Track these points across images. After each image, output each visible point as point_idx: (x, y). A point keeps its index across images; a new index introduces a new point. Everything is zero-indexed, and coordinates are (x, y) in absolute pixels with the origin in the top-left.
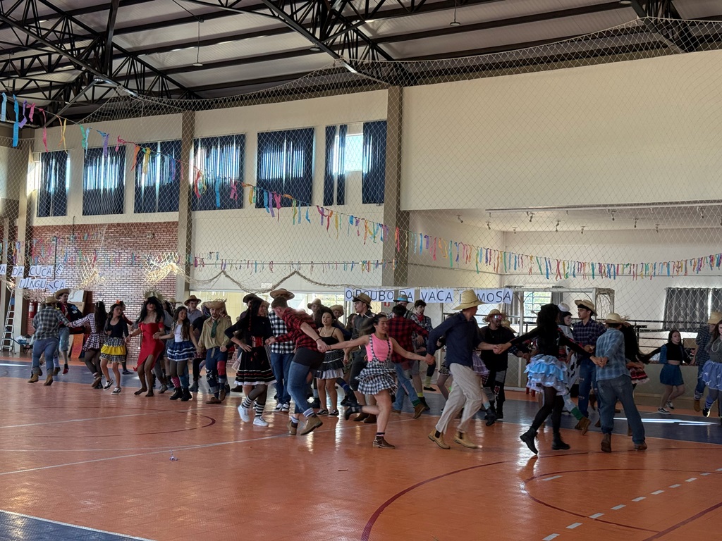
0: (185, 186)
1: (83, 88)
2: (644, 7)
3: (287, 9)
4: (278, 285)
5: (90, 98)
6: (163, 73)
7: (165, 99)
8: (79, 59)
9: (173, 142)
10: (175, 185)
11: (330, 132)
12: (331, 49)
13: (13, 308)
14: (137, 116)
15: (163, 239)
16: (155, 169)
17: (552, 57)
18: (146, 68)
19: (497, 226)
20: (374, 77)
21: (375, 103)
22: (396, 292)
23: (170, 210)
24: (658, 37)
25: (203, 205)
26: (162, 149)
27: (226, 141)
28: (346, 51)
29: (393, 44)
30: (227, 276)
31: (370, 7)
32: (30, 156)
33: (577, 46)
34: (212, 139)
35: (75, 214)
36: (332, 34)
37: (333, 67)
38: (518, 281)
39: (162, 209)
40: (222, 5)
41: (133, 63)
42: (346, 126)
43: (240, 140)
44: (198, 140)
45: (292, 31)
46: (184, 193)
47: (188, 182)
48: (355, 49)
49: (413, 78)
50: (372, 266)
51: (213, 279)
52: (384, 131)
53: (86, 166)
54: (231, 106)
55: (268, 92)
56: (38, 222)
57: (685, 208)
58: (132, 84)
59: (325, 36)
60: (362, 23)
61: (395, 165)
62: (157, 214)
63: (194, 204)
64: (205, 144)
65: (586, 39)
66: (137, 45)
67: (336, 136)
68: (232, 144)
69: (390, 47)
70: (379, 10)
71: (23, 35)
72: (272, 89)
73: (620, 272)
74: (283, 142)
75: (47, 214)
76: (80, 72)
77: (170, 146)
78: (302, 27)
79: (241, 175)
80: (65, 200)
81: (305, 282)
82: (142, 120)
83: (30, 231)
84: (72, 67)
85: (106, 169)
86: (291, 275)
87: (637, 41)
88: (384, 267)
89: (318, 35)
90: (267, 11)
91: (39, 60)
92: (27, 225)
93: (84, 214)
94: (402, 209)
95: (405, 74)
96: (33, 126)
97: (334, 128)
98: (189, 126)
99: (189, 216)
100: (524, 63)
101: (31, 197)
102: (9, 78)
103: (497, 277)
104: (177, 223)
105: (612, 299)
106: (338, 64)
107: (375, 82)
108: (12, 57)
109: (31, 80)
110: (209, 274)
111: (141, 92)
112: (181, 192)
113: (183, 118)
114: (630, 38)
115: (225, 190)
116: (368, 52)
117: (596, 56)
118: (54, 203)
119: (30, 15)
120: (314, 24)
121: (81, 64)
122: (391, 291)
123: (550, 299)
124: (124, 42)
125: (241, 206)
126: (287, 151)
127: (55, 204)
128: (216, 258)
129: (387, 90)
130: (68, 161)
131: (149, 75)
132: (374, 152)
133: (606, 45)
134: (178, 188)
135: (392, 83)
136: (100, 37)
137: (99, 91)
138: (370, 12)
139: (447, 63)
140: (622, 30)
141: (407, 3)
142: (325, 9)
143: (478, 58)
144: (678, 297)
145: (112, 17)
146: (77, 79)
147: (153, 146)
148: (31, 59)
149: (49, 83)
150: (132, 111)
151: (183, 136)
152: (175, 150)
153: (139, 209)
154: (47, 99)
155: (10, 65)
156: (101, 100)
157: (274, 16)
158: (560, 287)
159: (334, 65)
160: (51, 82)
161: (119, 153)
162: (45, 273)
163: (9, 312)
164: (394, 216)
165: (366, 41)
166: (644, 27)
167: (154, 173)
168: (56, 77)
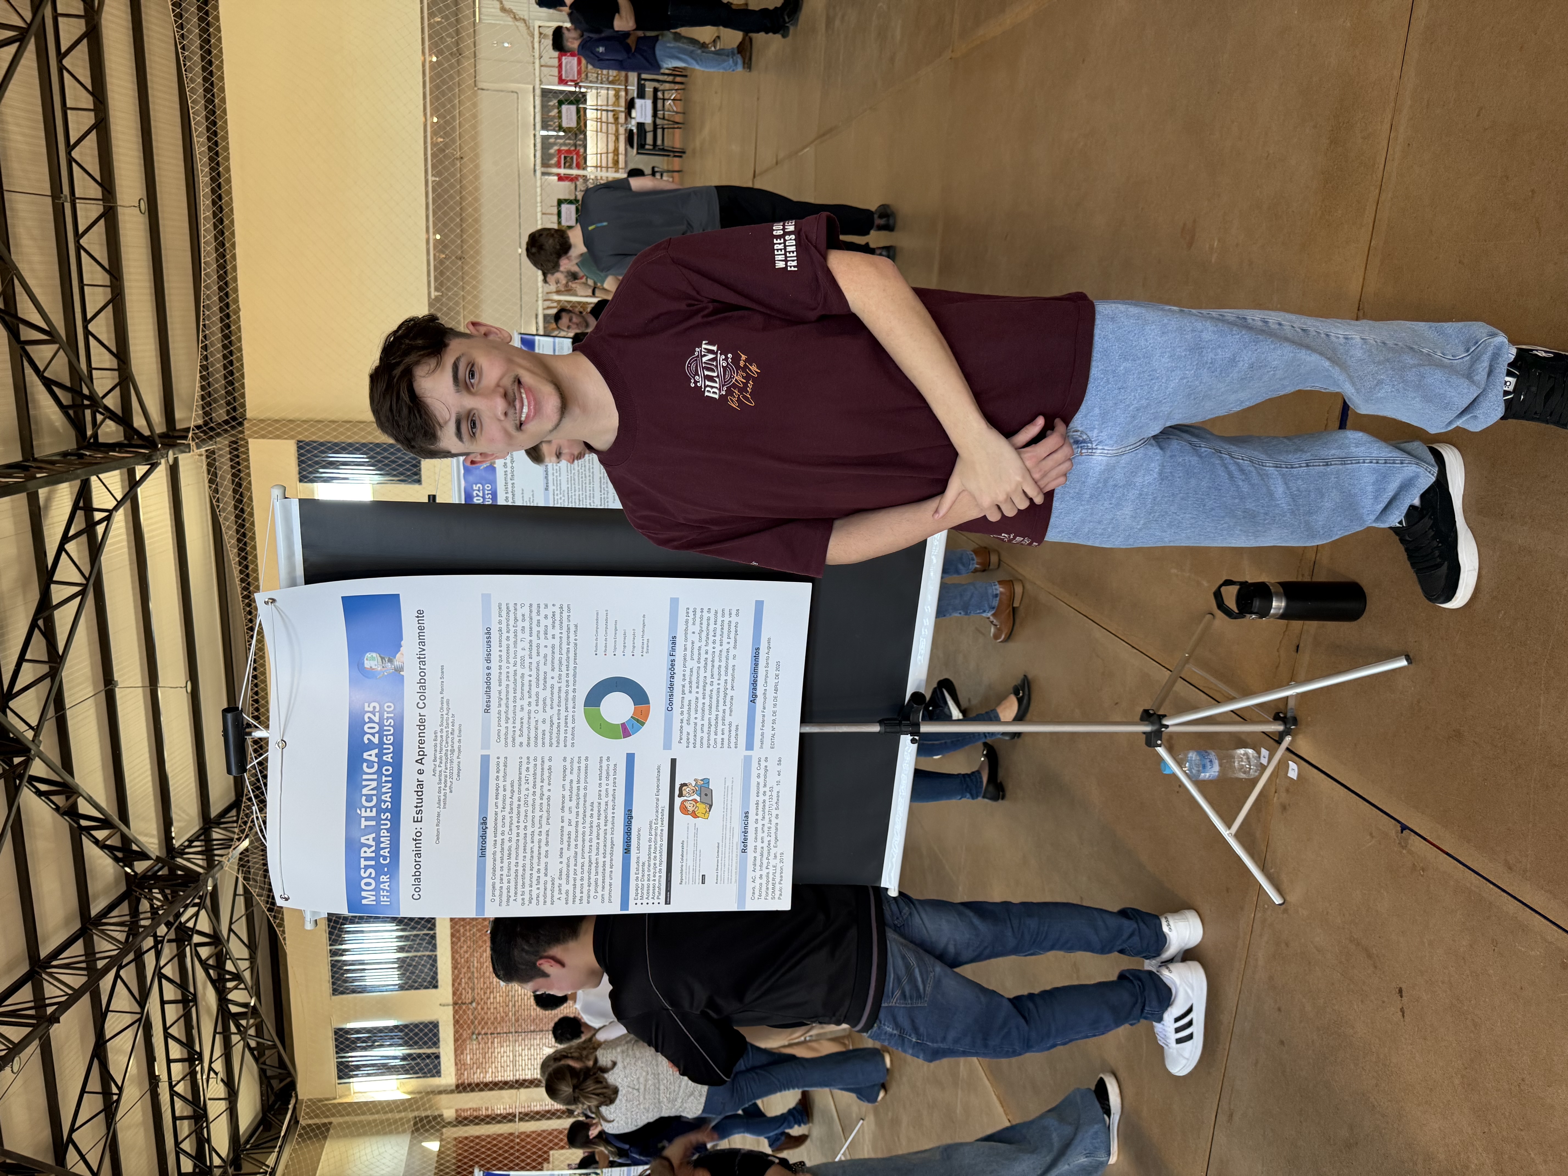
1: (229, 966)
6: (208, 823)
32: (342, 1100)
35: (435, 1005)
52: (311, 445)
53: (360, 990)
56: (448, 1076)
75: (438, 1057)
83: (462, 1087)
85: (368, 951)
91: (172, 1024)
92: (454, 1093)
93: (435, 985)
109: (210, 1069)
118: (417, 1047)
127: (421, 1044)
130: (353, 1025)
132: (343, 466)
137: (237, 949)
146: (213, 982)
149: (217, 1036)
156: (252, 946)
160: (215, 1032)
161: (339, 929)
168: (207, 1027)
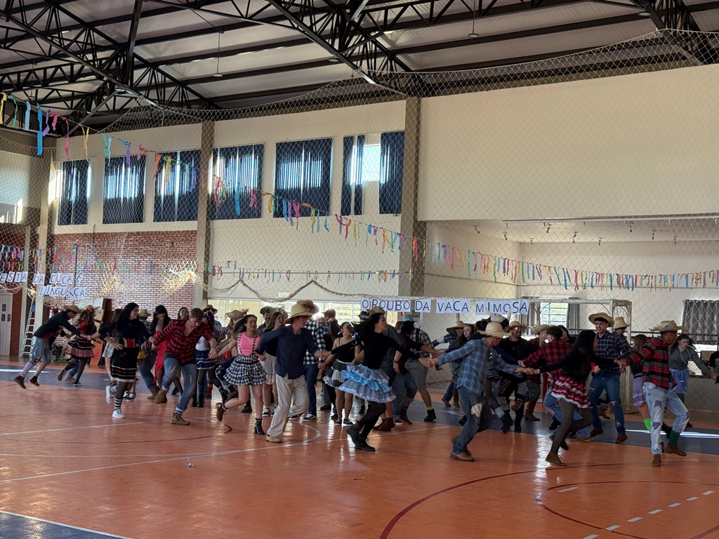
0: (204, 195)
1: (105, 98)
2: (663, 18)
3: (307, 21)
4: (295, 294)
5: (111, 108)
6: (183, 84)
7: (185, 109)
8: (100, 69)
9: (192, 152)
10: (195, 194)
11: (348, 142)
12: (350, 60)
13: (33, 315)
14: (158, 126)
15: (181, 248)
16: (174, 179)
17: (570, 68)
18: (167, 79)
19: (514, 237)
20: (392, 88)
21: (393, 114)
22: (413, 302)
23: (189, 219)
24: (676, 49)
25: (222, 214)
26: (181, 158)
27: (245, 150)
28: (365, 62)
29: (411, 55)
30: (245, 285)
31: (388, 18)
32: (52, 165)
33: (595, 58)
34: (231, 149)
35: (95, 222)
36: (350, 45)
37: (351, 78)
38: (534, 292)
39: (181, 218)
40: (242, 17)
41: (154, 74)
42: (363, 136)
43: (259, 150)
44: (217, 149)
45: (310, 42)
46: (203, 202)
47: (207, 191)
48: (373, 60)
49: (431, 89)
50: (389, 276)
51: (230, 288)
52: (402, 142)
53: (107, 175)
54: (250, 116)
55: (286, 103)
56: (59, 230)
57: (704, 220)
58: (153, 94)
59: (343, 47)
60: (381, 34)
61: (412, 175)
62: (176, 223)
63: (213, 213)
64: (224, 153)
65: (605, 51)
66: (158, 56)
67: (354, 147)
68: (251, 153)
69: (408, 58)
70: (398, 21)
71: (45, 45)
72: (292, 99)
73: (638, 284)
74: (301, 152)
75: (68, 223)
76: (102, 82)
77: (189, 156)
78: (321, 38)
79: (260, 184)
80: (86, 209)
81: (322, 291)
82: (162, 129)
83: (51, 239)
84: (93, 77)
85: (126, 178)
86: (308, 284)
87: (656, 53)
88: (400, 277)
89: (336, 46)
90: (287, 23)
91: (62, 70)
92: (48, 233)
93: (105, 222)
94: (419, 220)
95: (423, 85)
96: (55, 135)
97: (352, 138)
98: (208, 136)
99: (208, 225)
100: (542, 74)
101: (52, 205)
102: (32, 88)
103: (514, 288)
104: (196, 231)
105: (630, 311)
106: (357, 74)
107: (393, 93)
108: (35, 67)
109: (53, 90)
110: (227, 283)
111: (161, 102)
112: (200, 202)
113: (203, 127)
114: (649, 50)
115: (244, 199)
116: (387, 63)
117: (614, 67)
118: (74, 211)
119: (53, 25)
120: (333, 35)
121: (102, 74)
122: (407, 301)
123: (566, 310)
124: (144, 52)
125: (259, 216)
126: (305, 161)
127: (76, 213)
128: (233, 267)
129: (405, 101)
130: (90, 170)
131: (170, 85)
132: (391, 163)
133: (624, 57)
134: (197, 197)
135: (410, 94)
136: (121, 48)
137: (120, 102)
138: (388, 23)
139: (465, 74)
140: (641, 42)
141: (426, 14)
142: (344, 20)
143: (496, 69)
144: (695, 310)
145: (133, 28)
146: (99, 89)
147: (173, 155)
148: (54, 69)
149: (71, 93)
150: (152, 121)
151: (202, 145)
152: (195, 160)
153: (158, 218)
154: (69, 108)
155: (32, 75)
156: (122, 110)
157: (293, 27)
158: (577, 298)
159: (353, 76)
160: (73, 92)
161: (139, 163)
162: (65, 281)
163: (30, 319)
164: (411, 226)
165: (384, 52)
166: (663, 39)
167: (173, 182)
168: (79, 87)
